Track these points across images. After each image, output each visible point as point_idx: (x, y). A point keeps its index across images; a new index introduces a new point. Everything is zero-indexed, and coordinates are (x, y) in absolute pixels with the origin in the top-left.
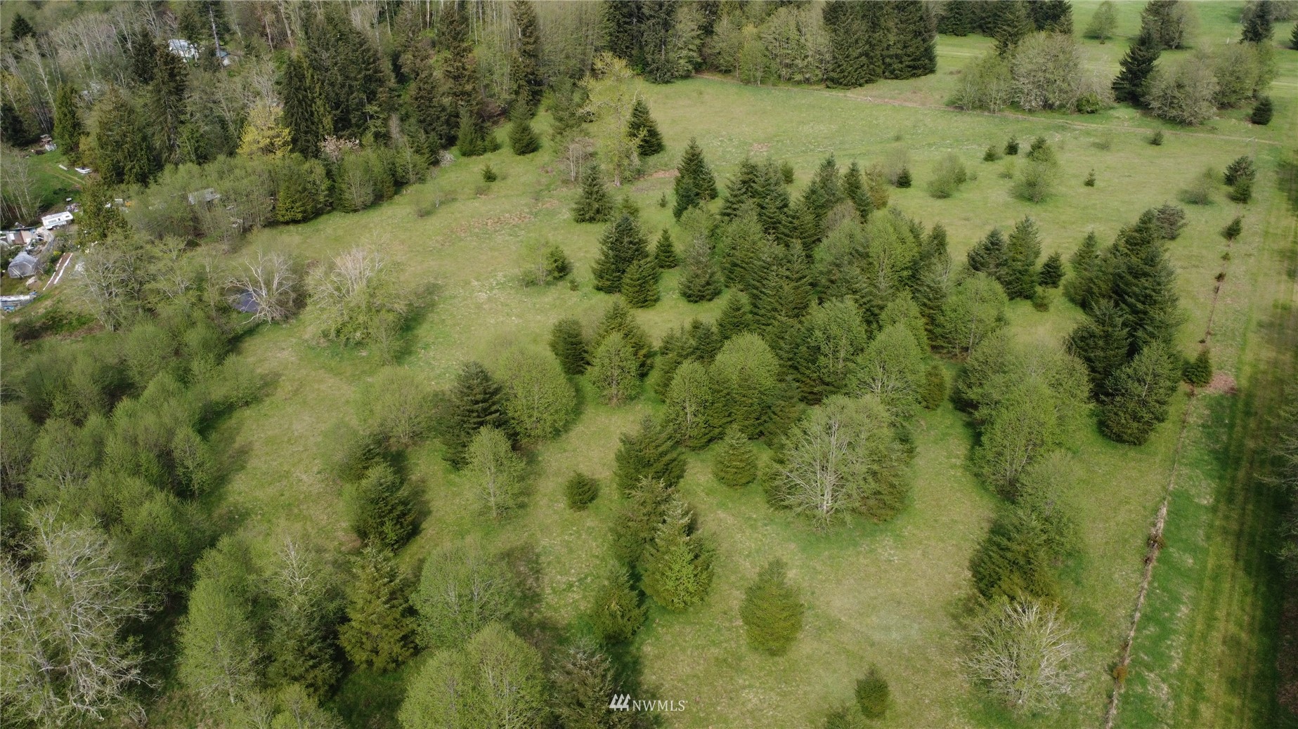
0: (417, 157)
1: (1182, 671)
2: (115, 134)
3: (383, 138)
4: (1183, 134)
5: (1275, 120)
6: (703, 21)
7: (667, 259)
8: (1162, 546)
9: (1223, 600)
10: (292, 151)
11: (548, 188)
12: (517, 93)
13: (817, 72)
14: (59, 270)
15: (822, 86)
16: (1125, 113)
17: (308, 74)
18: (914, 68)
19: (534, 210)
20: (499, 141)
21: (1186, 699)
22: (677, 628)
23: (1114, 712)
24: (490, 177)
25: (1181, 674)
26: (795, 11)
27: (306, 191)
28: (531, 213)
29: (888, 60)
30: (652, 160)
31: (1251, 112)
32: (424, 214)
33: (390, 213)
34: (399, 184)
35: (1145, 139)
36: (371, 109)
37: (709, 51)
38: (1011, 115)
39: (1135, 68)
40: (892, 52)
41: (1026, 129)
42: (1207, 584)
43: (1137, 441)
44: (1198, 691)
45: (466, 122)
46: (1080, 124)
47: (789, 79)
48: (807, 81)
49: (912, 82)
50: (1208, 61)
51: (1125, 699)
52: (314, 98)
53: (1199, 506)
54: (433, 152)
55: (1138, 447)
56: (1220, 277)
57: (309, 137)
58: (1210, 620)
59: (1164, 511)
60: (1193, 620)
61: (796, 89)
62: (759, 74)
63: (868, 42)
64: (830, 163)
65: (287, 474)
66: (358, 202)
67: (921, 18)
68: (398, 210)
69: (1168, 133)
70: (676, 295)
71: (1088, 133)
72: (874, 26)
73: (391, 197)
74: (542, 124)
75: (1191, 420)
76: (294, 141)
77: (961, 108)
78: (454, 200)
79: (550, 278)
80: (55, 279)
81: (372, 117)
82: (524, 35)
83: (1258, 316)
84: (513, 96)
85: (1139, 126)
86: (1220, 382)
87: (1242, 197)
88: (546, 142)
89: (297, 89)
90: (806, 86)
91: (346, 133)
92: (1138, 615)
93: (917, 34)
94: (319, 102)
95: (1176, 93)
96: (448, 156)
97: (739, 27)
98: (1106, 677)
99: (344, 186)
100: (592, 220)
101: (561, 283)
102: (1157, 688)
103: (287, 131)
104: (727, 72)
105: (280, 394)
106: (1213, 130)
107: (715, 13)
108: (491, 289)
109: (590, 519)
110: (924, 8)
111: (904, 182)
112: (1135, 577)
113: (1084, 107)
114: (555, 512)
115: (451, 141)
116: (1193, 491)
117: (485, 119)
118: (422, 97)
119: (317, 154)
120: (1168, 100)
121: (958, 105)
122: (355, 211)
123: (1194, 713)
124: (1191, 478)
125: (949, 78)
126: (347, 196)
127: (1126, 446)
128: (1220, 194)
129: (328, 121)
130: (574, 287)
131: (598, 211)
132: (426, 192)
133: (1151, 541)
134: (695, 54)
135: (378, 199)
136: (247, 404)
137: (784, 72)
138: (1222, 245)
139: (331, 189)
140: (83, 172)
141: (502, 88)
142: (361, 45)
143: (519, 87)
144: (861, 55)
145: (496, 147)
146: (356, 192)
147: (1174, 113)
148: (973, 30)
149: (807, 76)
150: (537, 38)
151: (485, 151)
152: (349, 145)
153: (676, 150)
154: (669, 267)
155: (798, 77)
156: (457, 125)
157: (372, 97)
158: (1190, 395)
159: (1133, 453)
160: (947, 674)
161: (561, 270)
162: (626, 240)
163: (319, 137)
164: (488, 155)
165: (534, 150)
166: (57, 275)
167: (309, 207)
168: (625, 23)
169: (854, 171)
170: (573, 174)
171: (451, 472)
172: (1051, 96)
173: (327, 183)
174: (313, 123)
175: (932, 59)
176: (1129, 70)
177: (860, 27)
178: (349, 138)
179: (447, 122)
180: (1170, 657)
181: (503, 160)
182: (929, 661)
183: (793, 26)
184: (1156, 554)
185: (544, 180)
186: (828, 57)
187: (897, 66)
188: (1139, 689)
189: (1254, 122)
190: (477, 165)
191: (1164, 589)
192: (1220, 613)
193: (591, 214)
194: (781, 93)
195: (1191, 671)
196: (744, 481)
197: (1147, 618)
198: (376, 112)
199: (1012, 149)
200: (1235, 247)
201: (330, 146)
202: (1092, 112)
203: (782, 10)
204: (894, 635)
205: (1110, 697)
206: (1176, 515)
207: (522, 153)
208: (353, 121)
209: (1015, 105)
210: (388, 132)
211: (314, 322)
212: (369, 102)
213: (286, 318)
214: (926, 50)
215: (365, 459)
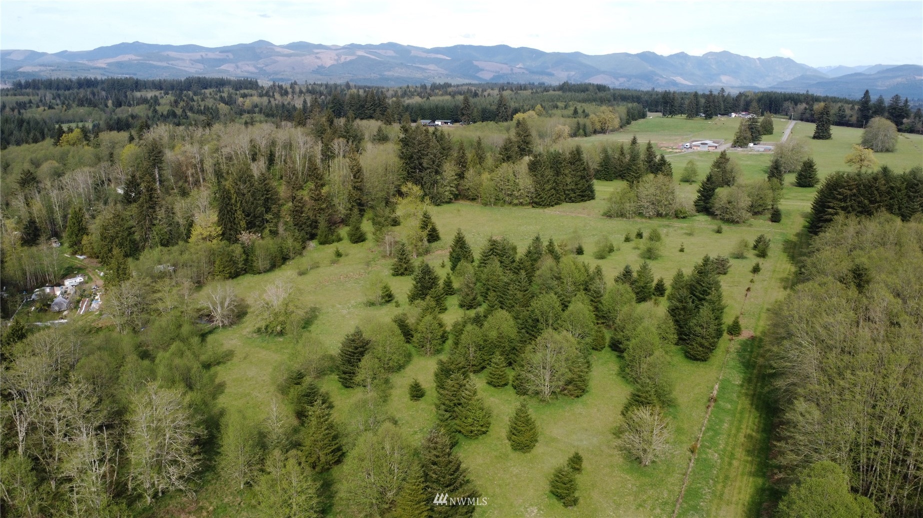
0: (295, 243)
1: (725, 449)
2: (112, 232)
3: (274, 233)
4: (734, 228)
5: (784, 220)
6: (458, 171)
7: (449, 290)
8: (715, 401)
9: (745, 421)
10: (221, 240)
11: (374, 260)
12: (351, 210)
13: (527, 198)
14: (82, 306)
15: (530, 207)
16: (702, 218)
17: (234, 196)
18: (583, 196)
19: (367, 271)
20: (341, 236)
21: (726, 459)
22: (474, 445)
23: (692, 464)
24: (339, 255)
25: (724, 450)
26: (512, 165)
27: (233, 261)
28: (365, 272)
29: (567, 192)
30: (434, 245)
31: (770, 216)
32: (301, 274)
33: (280, 274)
34: (285, 259)
35: (713, 230)
36: (268, 216)
37: (462, 188)
38: (638, 219)
39: (705, 194)
40: (569, 187)
41: (647, 226)
42: (738, 415)
43: (704, 359)
44: (732, 456)
45: (322, 224)
46: (677, 223)
47: (510, 203)
48: (521, 204)
49: (582, 204)
50: (744, 189)
51: (697, 460)
52: (236, 210)
53: (734, 385)
54: (304, 242)
55: (704, 363)
56: (748, 289)
57: (232, 232)
58: (738, 429)
59: (717, 386)
60: (730, 430)
61: (515, 208)
62: (492, 200)
63: (555, 182)
64: (538, 239)
65: (249, 394)
66: (261, 268)
67: (584, 169)
68: (287, 272)
69: (725, 227)
70: (457, 307)
71: (682, 228)
72: (558, 174)
73: (280, 266)
74: (367, 226)
75: (732, 350)
76: (223, 234)
77: (610, 217)
78: (318, 267)
79: (383, 300)
80: (80, 311)
81: (267, 221)
82: (355, 177)
83: (766, 306)
84: (349, 212)
85: (710, 224)
86: (745, 334)
87: (763, 254)
88: (370, 236)
89: (228, 204)
90: (520, 207)
91: (253, 230)
92: (703, 428)
93: (583, 177)
94: (239, 212)
95: (728, 206)
96: (312, 244)
97: (480, 174)
98: (689, 453)
99: (254, 259)
100: (402, 274)
101: (389, 305)
102: (713, 455)
103: (220, 228)
104: (473, 199)
105: (235, 360)
106: (750, 225)
107: (465, 167)
108: (349, 308)
109: (422, 404)
110: (585, 164)
111: (580, 251)
112: (702, 414)
113: (679, 215)
114: (403, 403)
115: (312, 237)
116: (731, 379)
117: (333, 224)
118: (297, 211)
119: (237, 241)
120: (725, 210)
121: (608, 215)
122: (260, 273)
123: (730, 464)
124: (730, 373)
125: (603, 202)
126: (255, 264)
127: (699, 362)
128: (751, 255)
129: (243, 224)
130: (398, 305)
131: (406, 269)
132: (304, 261)
133: (713, 399)
134: (454, 189)
135: (273, 267)
136: (218, 363)
137: (507, 198)
138: (751, 276)
139: (246, 260)
140: (82, 257)
141: (342, 209)
142: (264, 181)
143: (353, 206)
144: (551, 189)
145: (339, 240)
146: (260, 264)
147: (727, 217)
148: (616, 178)
149: (521, 201)
150: (363, 179)
151: (333, 242)
152: (255, 237)
153: (447, 238)
154: (451, 294)
155: (516, 201)
156: (316, 227)
157: (268, 210)
158: (730, 340)
159: (701, 364)
160: (611, 456)
161: (388, 297)
162: (427, 277)
163: (238, 232)
164: (335, 244)
165: (364, 240)
166: (81, 309)
167: (233, 271)
168: (412, 172)
169: (551, 243)
170: (388, 252)
171: (341, 389)
172: (660, 209)
173: (244, 256)
174: (235, 224)
175: (592, 191)
176: (702, 195)
177: (549, 173)
178: (254, 233)
179: (311, 225)
180: (719, 444)
181: (345, 246)
182: (602, 451)
183: (511, 175)
184: (713, 404)
185: (371, 256)
186: (532, 190)
187: (572, 195)
188: (704, 456)
189: (773, 221)
190: (330, 249)
191: (716, 418)
192: (744, 426)
193: (402, 270)
194: (506, 210)
195: (729, 448)
196: (503, 383)
197: (708, 429)
198: (271, 219)
199: (640, 235)
200: (756, 277)
201: (245, 237)
202: (684, 218)
203: (505, 165)
204: (585, 443)
205: (690, 460)
206: (722, 389)
207: (356, 242)
208: (257, 223)
209: (640, 214)
210: (277, 230)
211: (250, 324)
212: (267, 212)
213: (232, 324)
214: (588, 186)
215: (298, 379)
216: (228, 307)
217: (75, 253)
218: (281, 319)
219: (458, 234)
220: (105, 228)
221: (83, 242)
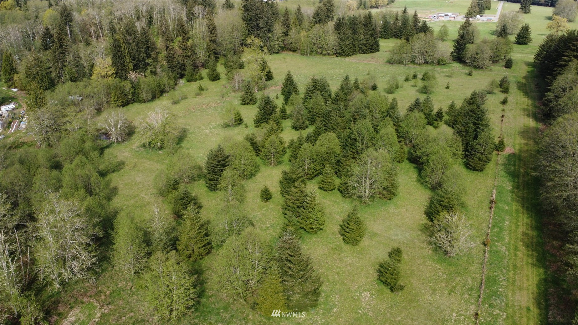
0: (169, 80)
1: (509, 242)
2: (34, 71)
3: (154, 73)
4: (480, 72)
5: (514, 67)
6: (284, 30)
7: (284, 116)
8: (495, 203)
9: (520, 219)
10: (115, 78)
11: (227, 93)
12: (209, 57)
13: (332, 50)
14: (13, 126)
15: (335, 56)
16: (456, 66)
17: (123, 45)
18: (371, 49)
19: (222, 101)
20: (203, 76)
21: (512, 251)
22: (314, 239)
23: (487, 256)
24: (201, 89)
25: (509, 243)
26: (322, 26)
27: (123, 93)
28: (221, 102)
29: (360, 46)
30: (269, 82)
31: (504, 64)
32: (175, 103)
33: (159, 103)
34: (162, 92)
35: (466, 74)
36: (149, 61)
37: (287, 42)
38: (412, 66)
39: (459, 47)
40: (362, 42)
41: (421, 70)
42: (514, 214)
43: (481, 170)
44: (516, 248)
45: (189, 67)
46: (439, 69)
47: (321, 54)
48: (328, 54)
49: (371, 55)
50: (487, 44)
51: (490, 252)
52: (125, 56)
53: (507, 190)
54: (176, 80)
55: (481, 172)
56: (503, 116)
57: (123, 72)
58: (517, 226)
59: (495, 191)
60: (511, 226)
61: (324, 57)
62: (309, 51)
63: (353, 38)
64: (347, 78)
65: (137, 196)
66: (145, 98)
67: (373, 29)
68: (164, 102)
69: (474, 72)
70: (290, 128)
71: (443, 72)
72: (355, 32)
73: (159, 97)
74: (221, 69)
75: (500, 162)
76: (116, 73)
77: (392, 63)
78: (186, 98)
79: (236, 123)
80: (12, 130)
81: (149, 64)
82: (211, 33)
83: (518, 130)
84: (207, 58)
85: (463, 69)
86: (509, 150)
87: (506, 91)
88: (223, 76)
89: (118, 51)
90: (328, 56)
91: (138, 71)
92: (490, 225)
93: (372, 35)
94: (127, 57)
95: (476, 56)
96: (182, 81)
97: (299, 32)
98: (482, 246)
99: (140, 92)
100: (248, 104)
101: (240, 126)
102: (501, 248)
103: (114, 69)
104: (295, 51)
105: (127, 168)
106: (491, 70)
107: (289, 27)
108: (211, 129)
109: (270, 205)
110: (374, 25)
111: (374, 88)
112: (487, 214)
113: (440, 63)
114: (256, 203)
115: (182, 76)
116: (504, 185)
117: (195, 67)
118: (170, 57)
119: (126, 78)
120: (473, 59)
121: (390, 62)
122: (144, 102)
123: (516, 255)
124: (502, 181)
125: (385, 53)
126: (140, 96)
127: (477, 172)
128: (497, 91)
129: (131, 66)
130: (246, 127)
131: (251, 100)
132: (177, 94)
133: (491, 202)
134: (282, 43)
135: (154, 98)
136: (114, 171)
137: (319, 50)
138: (501, 107)
139: (134, 93)
140: (15, 90)
141: (202, 57)
142: (145, 34)
143: (210, 54)
144: (350, 44)
145: (201, 78)
146: (145, 95)
147: (475, 64)
148: (392, 37)
149: (329, 52)
150: (217, 34)
151: (197, 80)
152: (140, 76)
153: (279, 78)
154: (285, 119)
155: (325, 52)
156: (184, 69)
157: (149, 56)
158: (498, 155)
159: (480, 174)
160: (423, 248)
161: (239, 121)
162: (268, 106)
163: (127, 72)
164: (198, 82)
165: (219, 79)
166: (12, 128)
167: (124, 100)
168: (252, 31)
169: (356, 81)
170: (237, 88)
171: (208, 192)
172: (427, 58)
173: (132, 90)
174: (124, 66)
175: (378, 46)
176: (457, 49)
177: (349, 32)
178: (139, 73)
179: (180, 68)
180: (504, 238)
181: (206, 83)
182: (415, 244)
183: (322, 33)
184: (494, 205)
185: (225, 90)
186: (337, 44)
187: (364, 48)
188: (495, 249)
189: (506, 67)
190: (195, 85)
191: (498, 216)
192: (520, 223)
193: (248, 101)
194: (318, 58)
195: (512, 242)
196: (332, 188)
197: (494, 226)
198: (151, 62)
199: (415, 77)
200: (505, 107)
201: (132, 75)
202: (444, 65)
203: (317, 26)
204: (400, 237)
205: (485, 252)
206: (499, 193)
207: (214, 80)
208: (141, 66)
209: (413, 62)
210: (156, 71)
211: (136, 141)
212: (148, 58)
213: (124, 141)
214: (375, 42)
215: (175, 185)
216: (120, 127)
217: (10, 87)
218: (160, 137)
219: (288, 75)
220: (29, 68)
221: (15, 79)
